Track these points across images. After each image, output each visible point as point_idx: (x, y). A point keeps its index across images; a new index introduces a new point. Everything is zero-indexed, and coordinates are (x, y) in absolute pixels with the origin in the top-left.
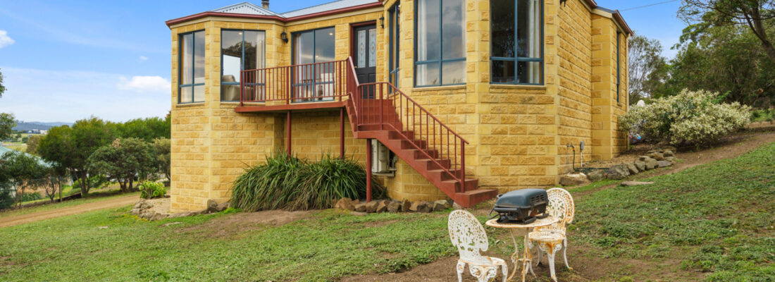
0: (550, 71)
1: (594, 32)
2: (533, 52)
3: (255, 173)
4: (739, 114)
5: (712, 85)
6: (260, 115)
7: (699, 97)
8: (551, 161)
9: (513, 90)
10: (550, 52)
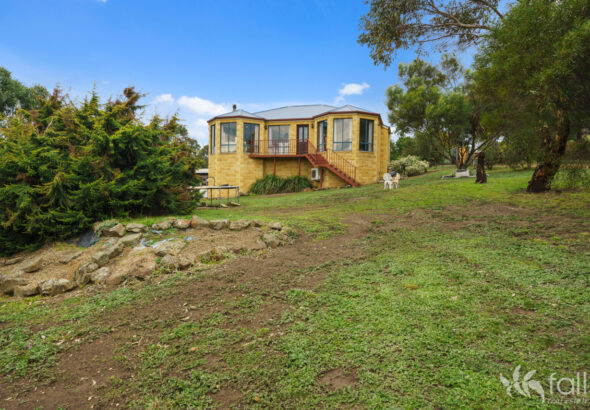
0: (375, 147)
1: (382, 133)
2: (370, 141)
3: (258, 181)
4: (426, 164)
5: (417, 154)
6: (258, 159)
7: (414, 158)
8: (374, 176)
9: (366, 154)
10: (375, 141)
